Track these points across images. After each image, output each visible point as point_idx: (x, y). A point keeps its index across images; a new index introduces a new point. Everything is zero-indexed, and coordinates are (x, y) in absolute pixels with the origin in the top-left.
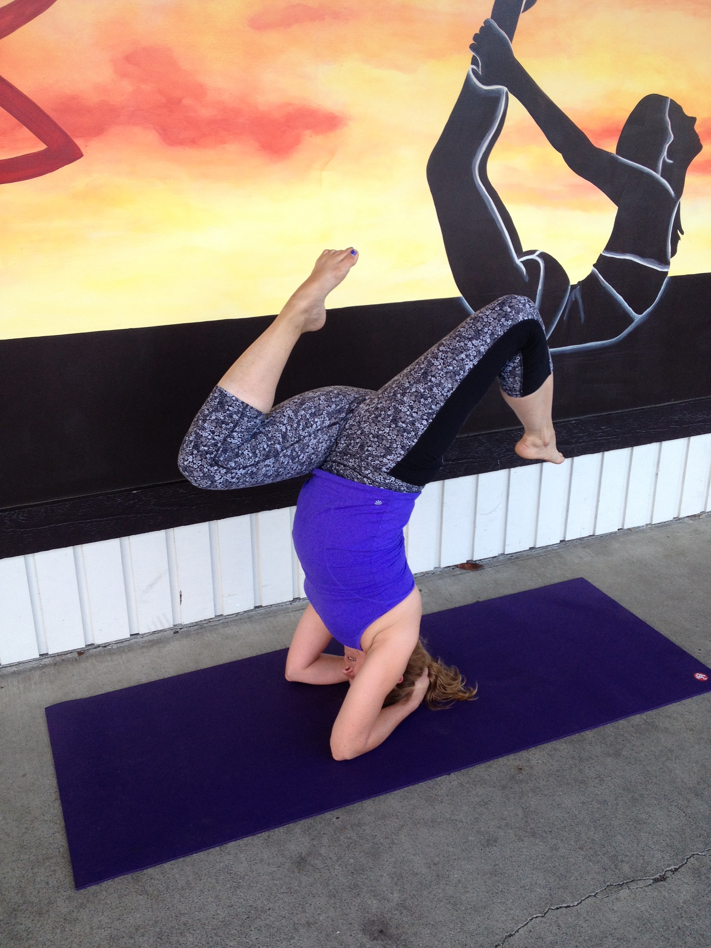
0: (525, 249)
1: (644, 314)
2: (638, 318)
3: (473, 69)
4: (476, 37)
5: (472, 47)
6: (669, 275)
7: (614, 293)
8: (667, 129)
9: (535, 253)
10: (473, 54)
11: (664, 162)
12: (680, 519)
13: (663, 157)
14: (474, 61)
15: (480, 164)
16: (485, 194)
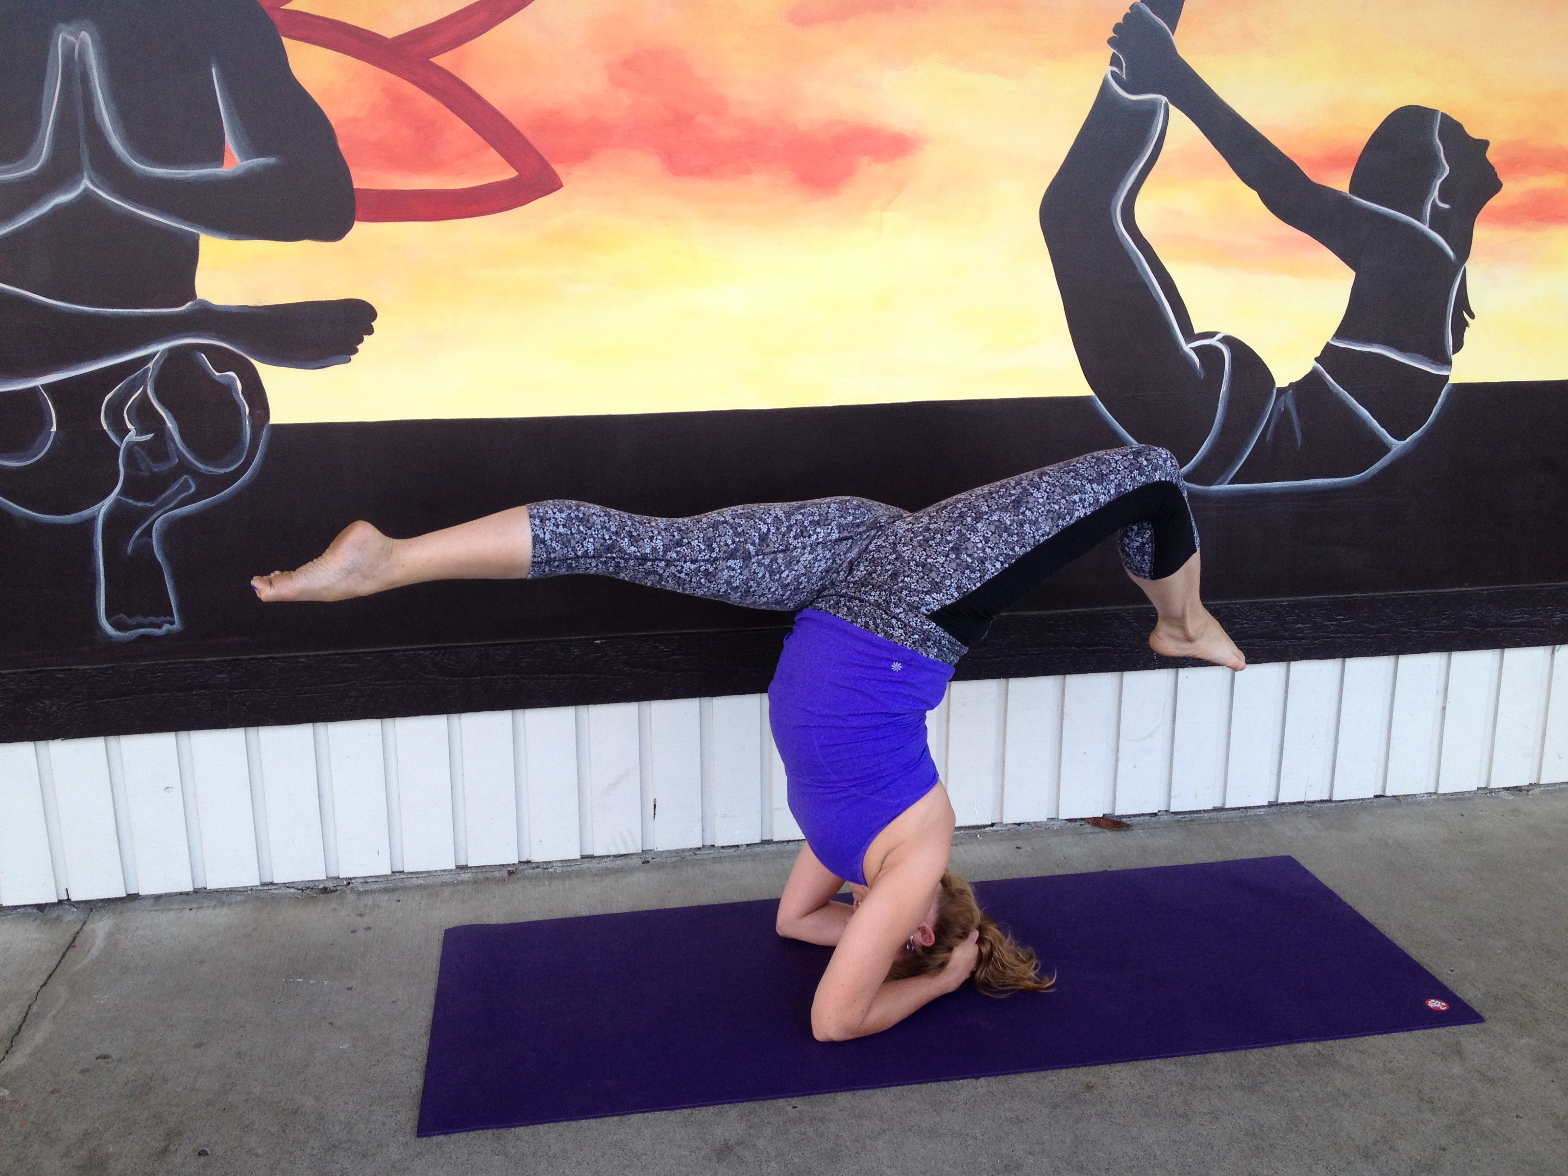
0: (1197, 330)
1: (1408, 440)
2: (1397, 446)
3: (1113, 73)
4: (1117, 28)
5: (1112, 42)
6: (1452, 380)
7: (1353, 404)
8: (1436, 157)
9: (1215, 336)
10: (1113, 51)
11: (1434, 205)
12: (1491, 791)
13: (1432, 199)
14: (1115, 61)
15: (1123, 205)
16: (1132, 247)
